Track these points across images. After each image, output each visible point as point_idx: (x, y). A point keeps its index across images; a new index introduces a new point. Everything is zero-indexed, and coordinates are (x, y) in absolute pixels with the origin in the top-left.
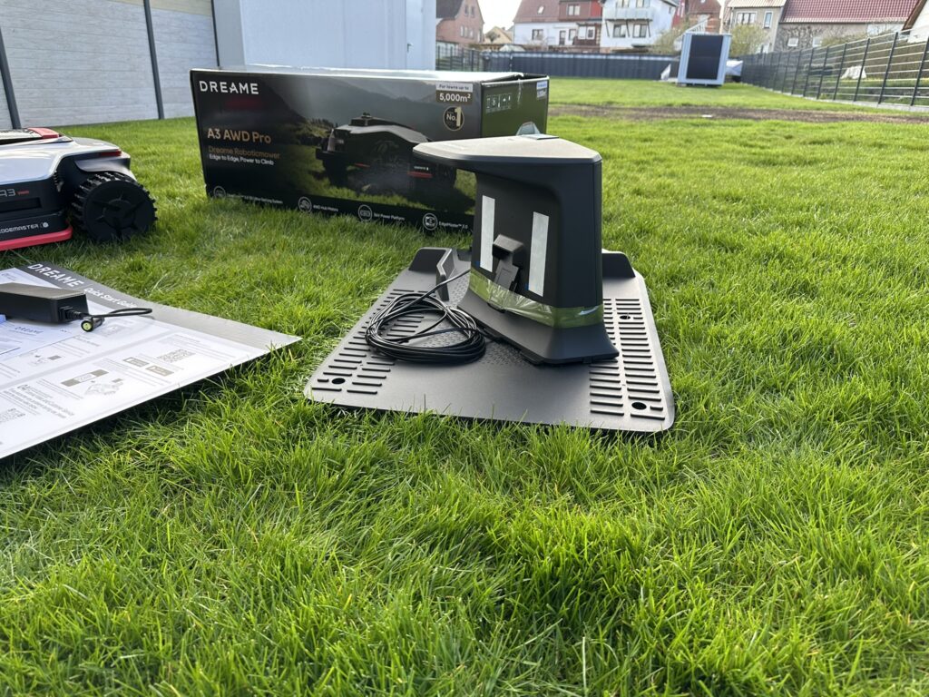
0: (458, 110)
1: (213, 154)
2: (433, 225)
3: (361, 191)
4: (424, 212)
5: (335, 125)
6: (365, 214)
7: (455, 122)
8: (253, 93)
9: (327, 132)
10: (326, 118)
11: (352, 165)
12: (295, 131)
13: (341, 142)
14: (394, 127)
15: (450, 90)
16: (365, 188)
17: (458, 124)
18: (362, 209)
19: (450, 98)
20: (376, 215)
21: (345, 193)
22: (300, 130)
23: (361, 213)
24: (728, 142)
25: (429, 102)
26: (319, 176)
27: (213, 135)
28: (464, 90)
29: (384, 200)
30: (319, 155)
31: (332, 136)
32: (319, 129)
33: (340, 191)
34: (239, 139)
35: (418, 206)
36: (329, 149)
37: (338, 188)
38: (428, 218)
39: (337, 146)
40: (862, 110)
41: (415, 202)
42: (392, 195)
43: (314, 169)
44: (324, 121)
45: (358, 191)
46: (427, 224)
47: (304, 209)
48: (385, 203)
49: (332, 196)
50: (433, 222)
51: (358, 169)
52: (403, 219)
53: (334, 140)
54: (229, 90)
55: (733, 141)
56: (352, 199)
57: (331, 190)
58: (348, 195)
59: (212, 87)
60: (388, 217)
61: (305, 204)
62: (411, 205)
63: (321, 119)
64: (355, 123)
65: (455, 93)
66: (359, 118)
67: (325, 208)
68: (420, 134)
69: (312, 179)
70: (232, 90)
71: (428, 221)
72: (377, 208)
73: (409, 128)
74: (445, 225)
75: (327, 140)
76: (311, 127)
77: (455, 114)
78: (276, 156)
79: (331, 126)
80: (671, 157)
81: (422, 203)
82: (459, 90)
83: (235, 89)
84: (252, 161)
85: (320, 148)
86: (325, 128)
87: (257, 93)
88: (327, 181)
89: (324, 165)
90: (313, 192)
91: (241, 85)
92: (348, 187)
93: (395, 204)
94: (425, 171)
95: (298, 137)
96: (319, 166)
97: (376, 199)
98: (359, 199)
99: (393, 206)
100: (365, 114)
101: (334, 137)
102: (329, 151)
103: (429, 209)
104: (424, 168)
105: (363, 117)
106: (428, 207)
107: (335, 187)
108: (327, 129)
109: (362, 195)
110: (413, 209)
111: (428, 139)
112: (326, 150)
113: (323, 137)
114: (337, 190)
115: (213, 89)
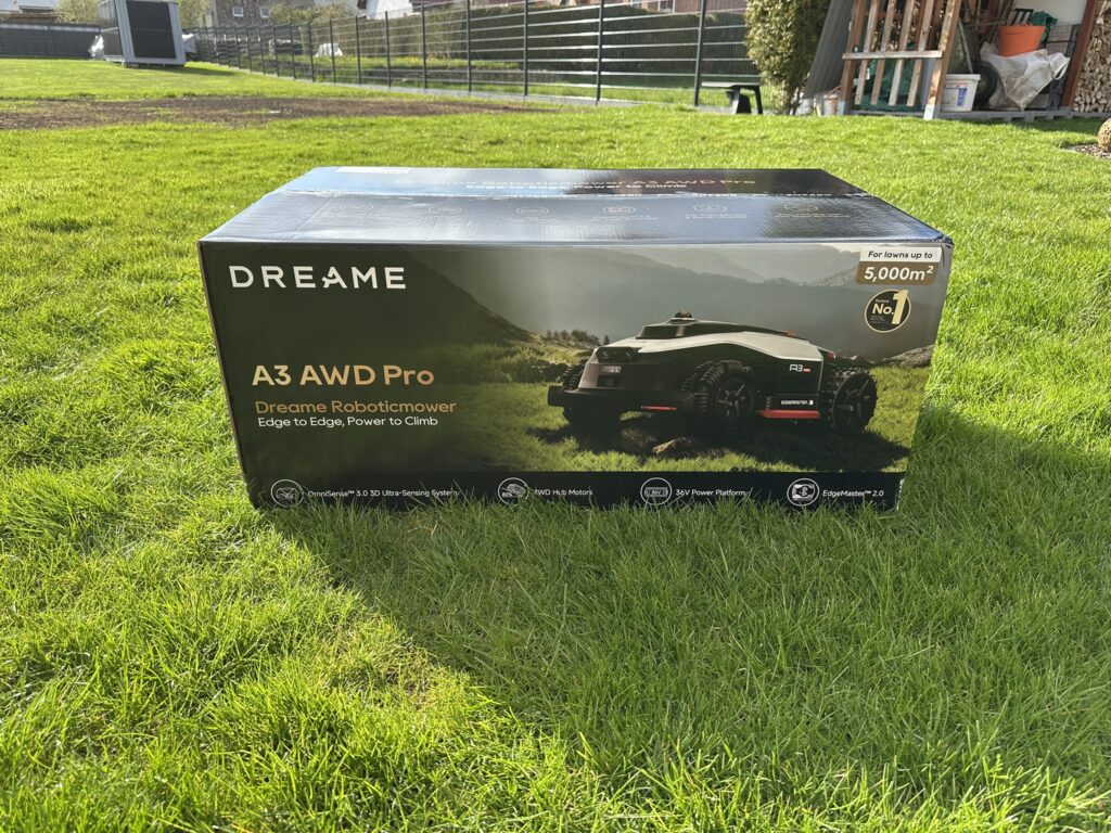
0: (901, 297)
1: (267, 416)
2: (810, 497)
3: (652, 454)
4: (793, 477)
5: (601, 341)
6: (655, 493)
7: (890, 317)
8: (391, 286)
9: (580, 355)
10: (581, 328)
11: (636, 409)
12: (499, 357)
13: (614, 369)
14: (746, 333)
15: (892, 259)
16: (660, 448)
17: (896, 320)
18: (649, 485)
19: (886, 274)
20: (680, 493)
21: (612, 462)
22: (513, 354)
23: (646, 492)
25: (839, 283)
26: (552, 437)
27: (268, 378)
28: (922, 260)
29: (703, 465)
30: (555, 398)
31: (592, 360)
32: (563, 350)
33: (602, 457)
34: (343, 382)
35: (781, 467)
36: (581, 384)
37: (596, 452)
38: (798, 486)
39: (603, 379)
41: (774, 463)
42: (722, 455)
43: (540, 425)
44: (575, 333)
45: (644, 453)
46: (796, 497)
48: (703, 470)
49: (581, 469)
50: (810, 491)
51: (650, 415)
52: (742, 493)
53: (598, 368)
56: (628, 469)
57: (579, 458)
58: (620, 462)
59: (266, 277)
60: (709, 493)
61: (513, 490)
62: (763, 467)
63: (570, 331)
64: (652, 333)
65: (900, 265)
66: (664, 324)
67: (563, 493)
68: (807, 343)
69: (536, 443)
70: (327, 283)
71: (798, 492)
72: (685, 480)
73: (785, 334)
74: (835, 494)
75: (578, 369)
76: (541, 348)
77: (893, 304)
78: (443, 408)
79: (594, 341)
81: (790, 461)
82: (910, 259)
83: (339, 280)
84: (378, 422)
85: (561, 384)
86: (577, 346)
87: (403, 286)
88: (571, 443)
89: (566, 415)
90: (535, 465)
91: (355, 272)
92: (620, 450)
93: (728, 469)
94: (807, 407)
95: (506, 368)
96: (556, 418)
97: (685, 465)
98: (644, 469)
99: (723, 474)
100: (678, 315)
101: (596, 362)
102: (582, 389)
103: (805, 471)
104: (804, 402)
105: (673, 321)
106: (801, 467)
107: (591, 453)
108: (580, 348)
109: (653, 461)
110: (769, 474)
111: (821, 352)
112: (576, 387)
113: (569, 365)
114: (594, 457)
115: (272, 282)
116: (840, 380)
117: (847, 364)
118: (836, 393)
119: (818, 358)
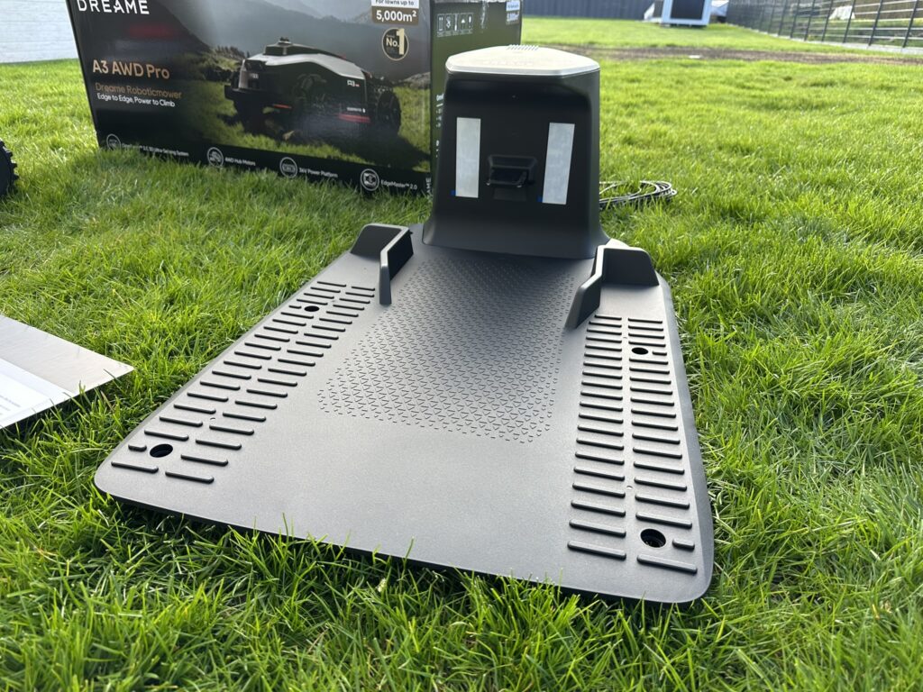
0: (401, 33)
1: (101, 92)
2: (374, 184)
3: (283, 140)
4: (363, 167)
5: (246, 55)
6: (288, 169)
7: (397, 49)
8: (142, 12)
9: (237, 64)
10: (235, 46)
11: (270, 106)
12: (197, 63)
13: (255, 76)
14: (319, 55)
15: (391, 5)
16: (287, 135)
17: (401, 52)
18: (284, 162)
19: (389, 16)
20: (302, 170)
21: (262, 143)
22: (203, 61)
23: (284, 168)
24: (723, 83)
25: (362, 21)
26: (230, 121)
27: (99, 68)
28: (408, 6)
29: (312, 151)
30: (229, 94)
31: (243, 69)
32: (227, 60)
33: (257, 139)
34: (130, 74)
35: (354, 159)
36: (240, 85)
37: (254, 135)
38: (366, 175)
39: (250, 82)
40: (852, 51)
41: (351, 155)
42: (321, 145)
43: (223, 112)
44: (232, 49)
45: (279, 139)
46: (366, 183)
47: (215, 163)
48: (312, 155)
49: (247, 146)
50: (374, 180)
51: (278, 111)
52: (336, 175)
53: (247, 74)
54: (113, 10)
55: (729, 82)
56: (272, 150)
57: (245, 138)
58: (267, 143)
59: (91, 6)
60: (317, 173)
61: (215, 156)
62: (345, 157)
63: (229, 47)
64: (271, 52)
65: (397, 10)
66: (275, 45)
67: (240, 162)
68: (353, 65)
69: (222, 125)
70: (116, 9)
71: (367, 178)
72: (303, 161)
73: (340, 58)
74: (389, 184)
75: (237, 74)
76: (217, 58)
77: (397, 39)
78: (177, 95)
79: (241, 55)
80: (662, 99)
81: (359, 154)
82: (401, 6)
83: (120, 8)
84: (148, 102)
85: (230, 84)
86: (234, 58)
87: (147, 13)
88: (240, 127)
89: (236, 106)
90: (224, 141)
91: (127, 3)
92: (266, 135)
93: (326, 156)
94: (361, 114)
95: (202, 71)
96: (230, 108)
97: (302, 150)
98: (280, 150)
99: (323, 159)
100: (282, 39)
101: (245, 70)
102: (241, 89)
103: (368, 163)
104: (360, 110)
105: (280, 44)
106: (366, 160)
107: (251, 135)
108: (236, 59)
109: (284, 144)
110: (348, 163)
111: (364, 72)
112: (237, 87)
113: (232, 71)
114: (253, 138)
115: (94, 7)
116: (377, 94)
117: (378, 83)
118: (376, 104)
119: (362, 77)
